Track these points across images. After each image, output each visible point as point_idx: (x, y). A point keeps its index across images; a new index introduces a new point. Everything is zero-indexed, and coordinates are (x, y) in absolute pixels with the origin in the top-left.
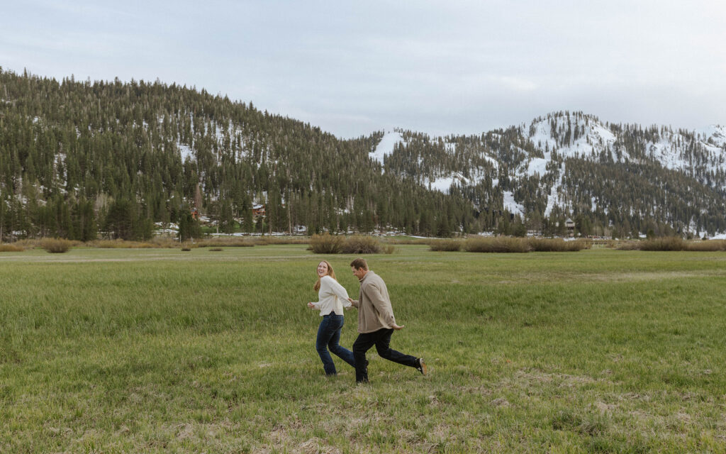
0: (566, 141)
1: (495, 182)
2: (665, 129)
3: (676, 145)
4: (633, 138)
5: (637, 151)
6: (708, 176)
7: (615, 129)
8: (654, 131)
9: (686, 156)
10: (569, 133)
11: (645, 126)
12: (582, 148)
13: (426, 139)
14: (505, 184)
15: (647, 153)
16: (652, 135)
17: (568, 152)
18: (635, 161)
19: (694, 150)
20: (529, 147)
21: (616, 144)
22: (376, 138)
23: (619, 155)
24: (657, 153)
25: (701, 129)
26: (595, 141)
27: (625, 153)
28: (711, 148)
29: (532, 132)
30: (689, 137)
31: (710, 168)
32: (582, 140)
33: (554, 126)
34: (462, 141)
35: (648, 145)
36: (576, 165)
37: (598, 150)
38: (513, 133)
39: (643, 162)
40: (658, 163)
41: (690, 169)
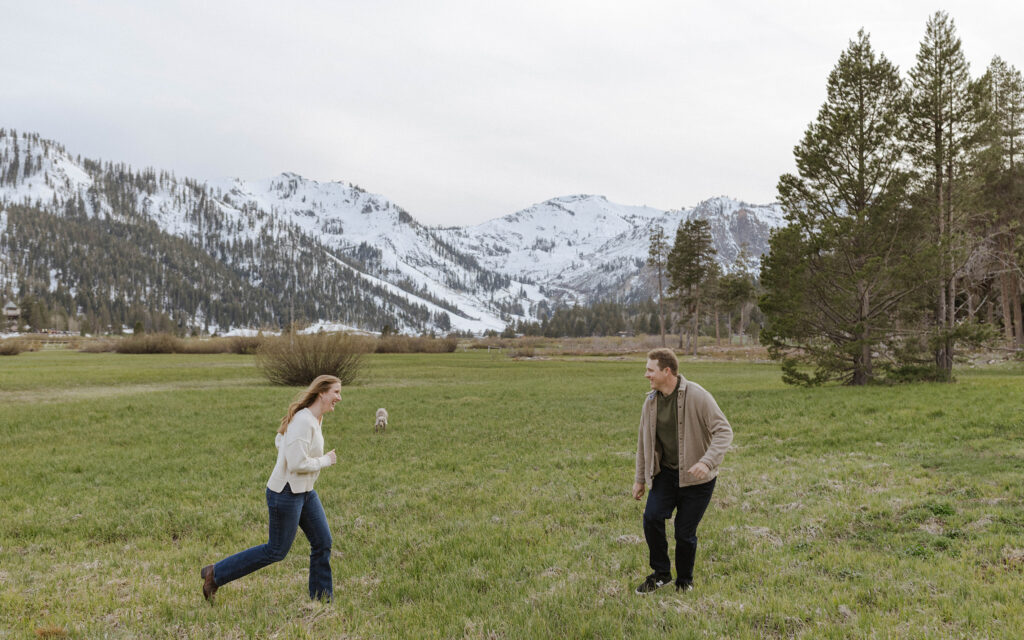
0: (10, 177)
2: (165, 176)
3: (180, 200)
4: (118, 185)
5: (124, 205)
6: (222, 247)
7: (91, 166)
8: (150, 176)
9: (194, 217)
10: (15, 166)
11: (137, 168)
12: (36, 192)
15: (139, 208)
16: (146, 182)
17: (14, 195)
18: (121, 218)
19: (204, 211)
21: (92, 190)
23: (96, 207)
24: (154, 210)
25: (216, 183)
26: (59, 183)
27: (105, 206)
28: (227, 209)
30: (198, 190)
31: (226, 237)
32: (37, 179)
35: (141, 197)
36: (25, 216)
37: (63, 197)
39: (133, 222)
40: (154, 224)
41: (198, 236)
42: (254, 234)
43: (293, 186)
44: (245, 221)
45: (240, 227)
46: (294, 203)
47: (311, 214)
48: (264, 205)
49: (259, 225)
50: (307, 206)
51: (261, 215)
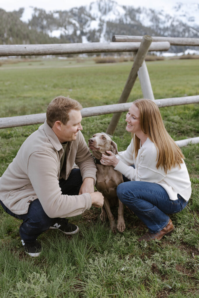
0: (105, 13)
1: (78, 32)
2: (144, 8)
3: (148, 15)
4: (132, 12)
5: (133, 18)
7: (124, 7)
8: (139, 9)
9: (152, 20)
10: (106, 10)
11: (136, 7)
12: (111, 17)
13: (45, 12)
14: (83, 33)
15: (137, 19)
16: (139, 11)
17: (106, 18)
18: (132, 22)
19: (155, 19)
20: (90, 16)
21: (126, 15)
22: (21, 11)
23: (126, 20)
24: (141, 19)
26: (117, 13)
27: (129, 19)
28: (160, 17)
29: (91, 8)
30: (153, 12)
31: (161, 26)
32: (111, 13)
33: (99, 6)
34: (61, 13)
35: (137, 15)
36: (110, 24)
37: (118, 18)
38: (82, 10)
39: (136, 23)
40: (141, 24)
41: (153, 26)
42: (168, 24)
43: (180, 7)
44: (166, 20)
45: (164, 22)
46: (180, 12)
47: (184, 16)
48: (172, 15)
49: (170, 21)
50: (184, 13)
51: (171, 18)
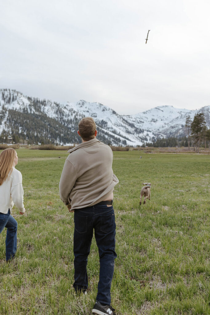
0: (9, 102)
2: (49, 101)
3: (53, 108)
4: (36, 104)
5: (38, 109)
6: (64, 121)
7: (29, 99)
8: (45, 101)
9: (56, 113)
10: (10, 99)
11: (41, 99)
12: (15, 106)
15: (42, 110)
16: (44, 103)
17: (10, 107)
18: (37, 113)
19: (59, 111)
21: (30, 105)
23: (31, 110)
24: (46, 111)
25: (62, 103)
26: (21, 103)
27: (33, 109)
28: (65, 110)
30: (57, 105)
31: (65, 118)
32: (15, 102)
33: (3, 95)
35: (42, 107)
36: (13, 112)
37: (22, 107)
39: (40, 114)
40: (46, 115)
41: (58, 118)
42: (72, 117)
43: (83, 104)
44: (70, 114)
45: (69, 115)
46: (83, 108)
47: (88, 112)
48: (75, 109)
49: (74, 115)
50: (87, 110)
51: (74, 112)
